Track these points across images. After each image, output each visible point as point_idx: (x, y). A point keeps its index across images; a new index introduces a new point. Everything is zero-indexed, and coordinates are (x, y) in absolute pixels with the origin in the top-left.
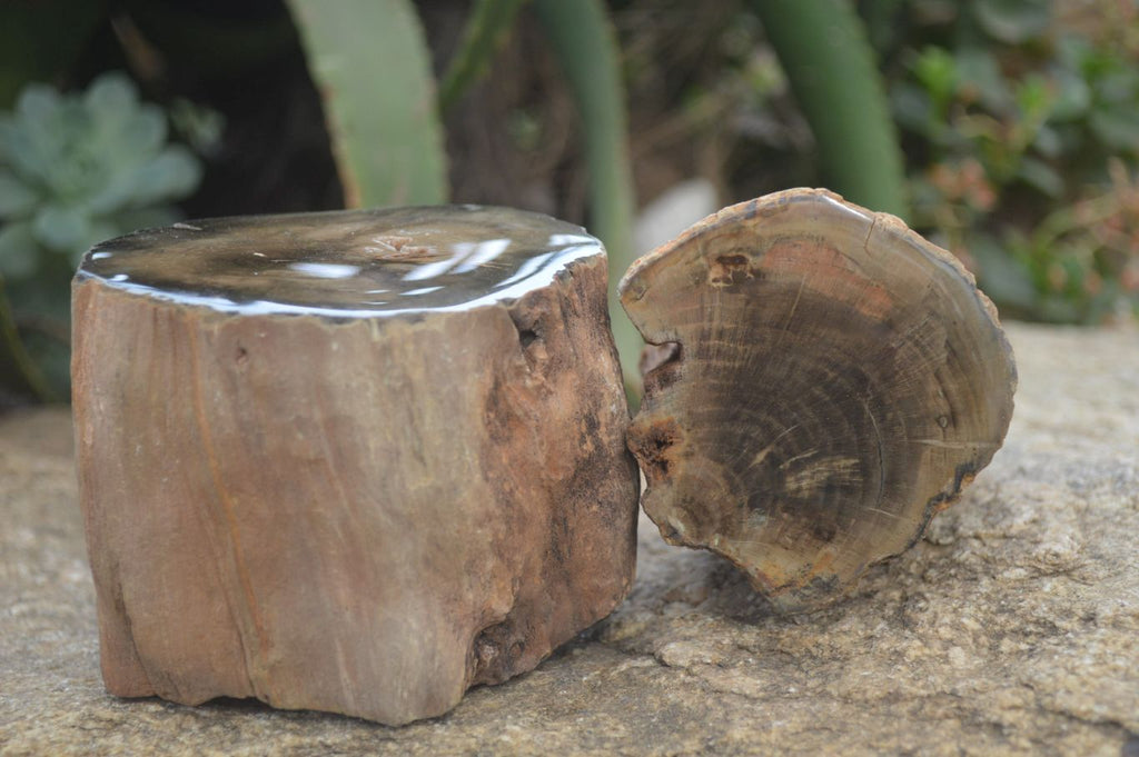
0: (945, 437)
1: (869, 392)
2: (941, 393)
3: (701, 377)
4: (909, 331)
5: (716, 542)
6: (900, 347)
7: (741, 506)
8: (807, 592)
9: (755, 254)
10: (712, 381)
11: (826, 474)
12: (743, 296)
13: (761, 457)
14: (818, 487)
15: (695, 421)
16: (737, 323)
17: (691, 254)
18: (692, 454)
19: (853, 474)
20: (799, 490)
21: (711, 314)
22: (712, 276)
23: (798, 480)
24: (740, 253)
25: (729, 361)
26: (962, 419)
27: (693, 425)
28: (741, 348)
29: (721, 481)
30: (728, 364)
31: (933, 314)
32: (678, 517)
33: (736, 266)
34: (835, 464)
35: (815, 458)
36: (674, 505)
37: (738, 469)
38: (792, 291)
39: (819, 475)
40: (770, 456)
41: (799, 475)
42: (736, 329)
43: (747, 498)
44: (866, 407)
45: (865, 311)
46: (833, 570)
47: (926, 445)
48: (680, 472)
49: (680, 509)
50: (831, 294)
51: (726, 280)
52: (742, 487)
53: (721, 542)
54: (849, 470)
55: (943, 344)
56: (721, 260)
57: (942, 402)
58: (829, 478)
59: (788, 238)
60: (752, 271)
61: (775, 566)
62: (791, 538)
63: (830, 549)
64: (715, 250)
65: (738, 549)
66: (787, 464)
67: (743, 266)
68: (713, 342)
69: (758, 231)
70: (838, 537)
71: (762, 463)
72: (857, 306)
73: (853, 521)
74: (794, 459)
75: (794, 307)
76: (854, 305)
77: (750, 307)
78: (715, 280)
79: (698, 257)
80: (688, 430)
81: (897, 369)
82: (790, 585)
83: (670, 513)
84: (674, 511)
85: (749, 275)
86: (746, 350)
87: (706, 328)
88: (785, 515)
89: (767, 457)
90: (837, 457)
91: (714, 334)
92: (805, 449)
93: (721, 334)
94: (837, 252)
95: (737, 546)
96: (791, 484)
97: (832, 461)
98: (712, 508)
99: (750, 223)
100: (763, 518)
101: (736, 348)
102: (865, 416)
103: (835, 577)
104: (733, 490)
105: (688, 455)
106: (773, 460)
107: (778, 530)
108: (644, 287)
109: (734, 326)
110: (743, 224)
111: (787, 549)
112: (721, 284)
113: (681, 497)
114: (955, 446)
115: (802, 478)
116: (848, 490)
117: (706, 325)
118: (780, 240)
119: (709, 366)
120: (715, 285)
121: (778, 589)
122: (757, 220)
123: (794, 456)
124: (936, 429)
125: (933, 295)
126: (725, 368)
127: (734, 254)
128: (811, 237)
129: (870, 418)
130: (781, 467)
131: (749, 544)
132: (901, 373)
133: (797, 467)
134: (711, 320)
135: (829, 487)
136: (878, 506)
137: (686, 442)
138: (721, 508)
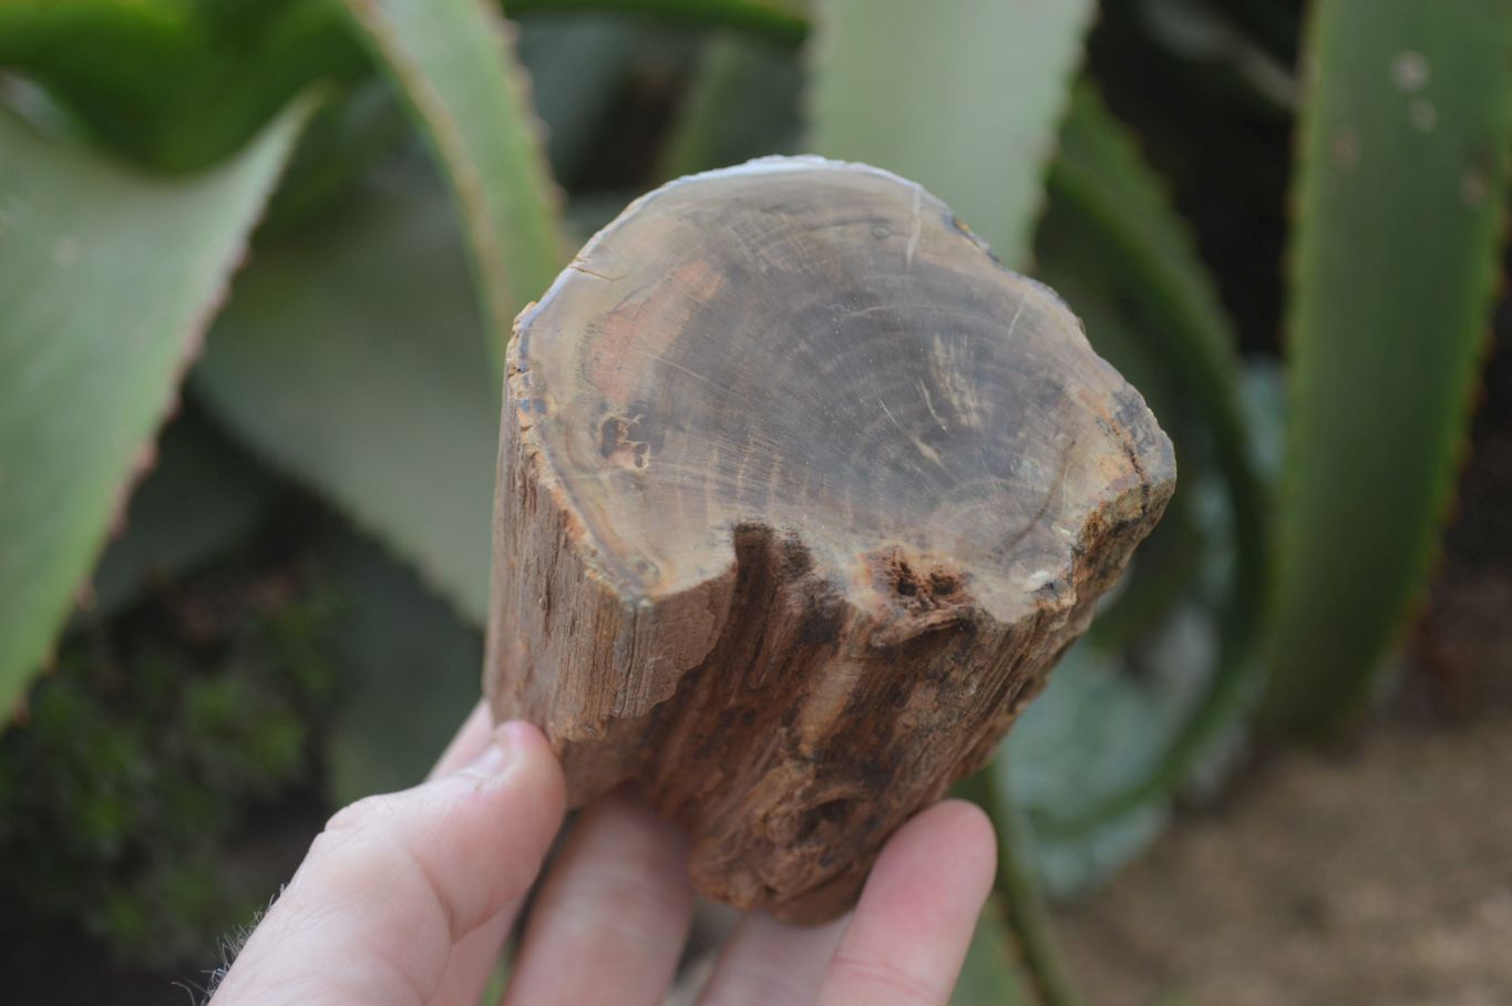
0: (903, 234)
1: (833, 307)
2: (840, 228)
3: (795, 507)
4: (745, 250)
5: (1065, 532)
6: (767, 263)
7: (1007, 488)
8: (1140, 436)
9: (603, 408)
10: (803, 493)
11: (957, 375)
12: (668, 434)
13: (927, 451)
14: (977, 388)
15: (867, 523)
16: (711, 447)
17: (590, 489)
18: (921, 537)
19: (958, 345)
20: (981, 412)
21: (692, 477)
22: (631, 466)
23: (966, 411)
24: (600, 426)
25: (772, 466)
26: (880, 212)
27: (874, 528)
28: (752, 449)
29: (966, 508)
30: (777, 469)
31: (722, 220)
32: (1025, 576)
33: (618, 433)
34: (941, 363)
35: (931, 385)
36: (1005, 575)
37: (947, 483)
38: (668, 372)
39: (957, 384)
40: (926, 439)
41: (959, 408)
42: (721, 450)
43: (994, 479)
44: (856, 314)
45: (709, 293)
46: (1105, 395)
47: (914, 256)
48: (951, 560)
49: (1012, 569)
50: (680, 327)
51: (640, 450)
52: (976, 482)
53: (1065, 525)
54: (952, 349)
55: (769, 216)
56: (606, 452)
57: (851, 229)
58: (964, 373)
59: (583, 365)
60: (630, 415)
61: (1102, 464)
62: (1056, 433)
63: (1073, 390)
64: (590, 457)
65: (1077, 506)
66: (941, 420)
67: (621, 425)
68: (740, 481)
69: (568, 399)
70: (1055, 377)
71: (937, 451)
72: (700, 301)
73: (1028, 355)
74: (933, 412)
75: (695, 375)
76: (698, 304)
77: (688, 427)
78: (639, 463)
79: (599, 482)
80: (882, 537)
81: (799, 271)
82: (1132, 454)
83: (1019, 586)
84: (1016, 579)
85: (636, 420)
86: (755, 443)
87: (717, 487)
88: (1021, 435)
89: (929, 444)
90: (931, 358)
91: (728, 479)
92: (917, 396)
93: (727, 470)
94: (615, 312)
95: (1070, 504)
96: (974, 420)
97: (937, 367)
98: (1009, 526)
99: (553, 408)
100: (1026, 463)
101: (754, 455)
102: (870, 317)
103: (1115, 395)
104: (981, 493)
105: (922, 542)
106: (934, 436)
107: (1044, 447)
108: (637, 559)
109: (715, 452)
110: (553, 418)
111: (1074, 443)
112: (646, 457)
113: (992, 564)
114: (917, 226)
115: (963, 405)
116: (982, 353)
117: (710, 486)
118: (584, 372)
119: (778, 494)
120: (646, 465)
121: (1138, 469)
122: (550, 399)
123: (927, 410)
124: (892, 240)
125: (695, 218)
126: (783, 473)
127: (599, 436)
128: (587, 339)
129: (872, 313)
130: (944, 428)
131: (1068, 489)
132: (806, 266)
133: (944, 408)
134: (704, 479)
135: (978, 376)
136: (1007, 325)
137: (901, 542)
138: (1010, 514)
